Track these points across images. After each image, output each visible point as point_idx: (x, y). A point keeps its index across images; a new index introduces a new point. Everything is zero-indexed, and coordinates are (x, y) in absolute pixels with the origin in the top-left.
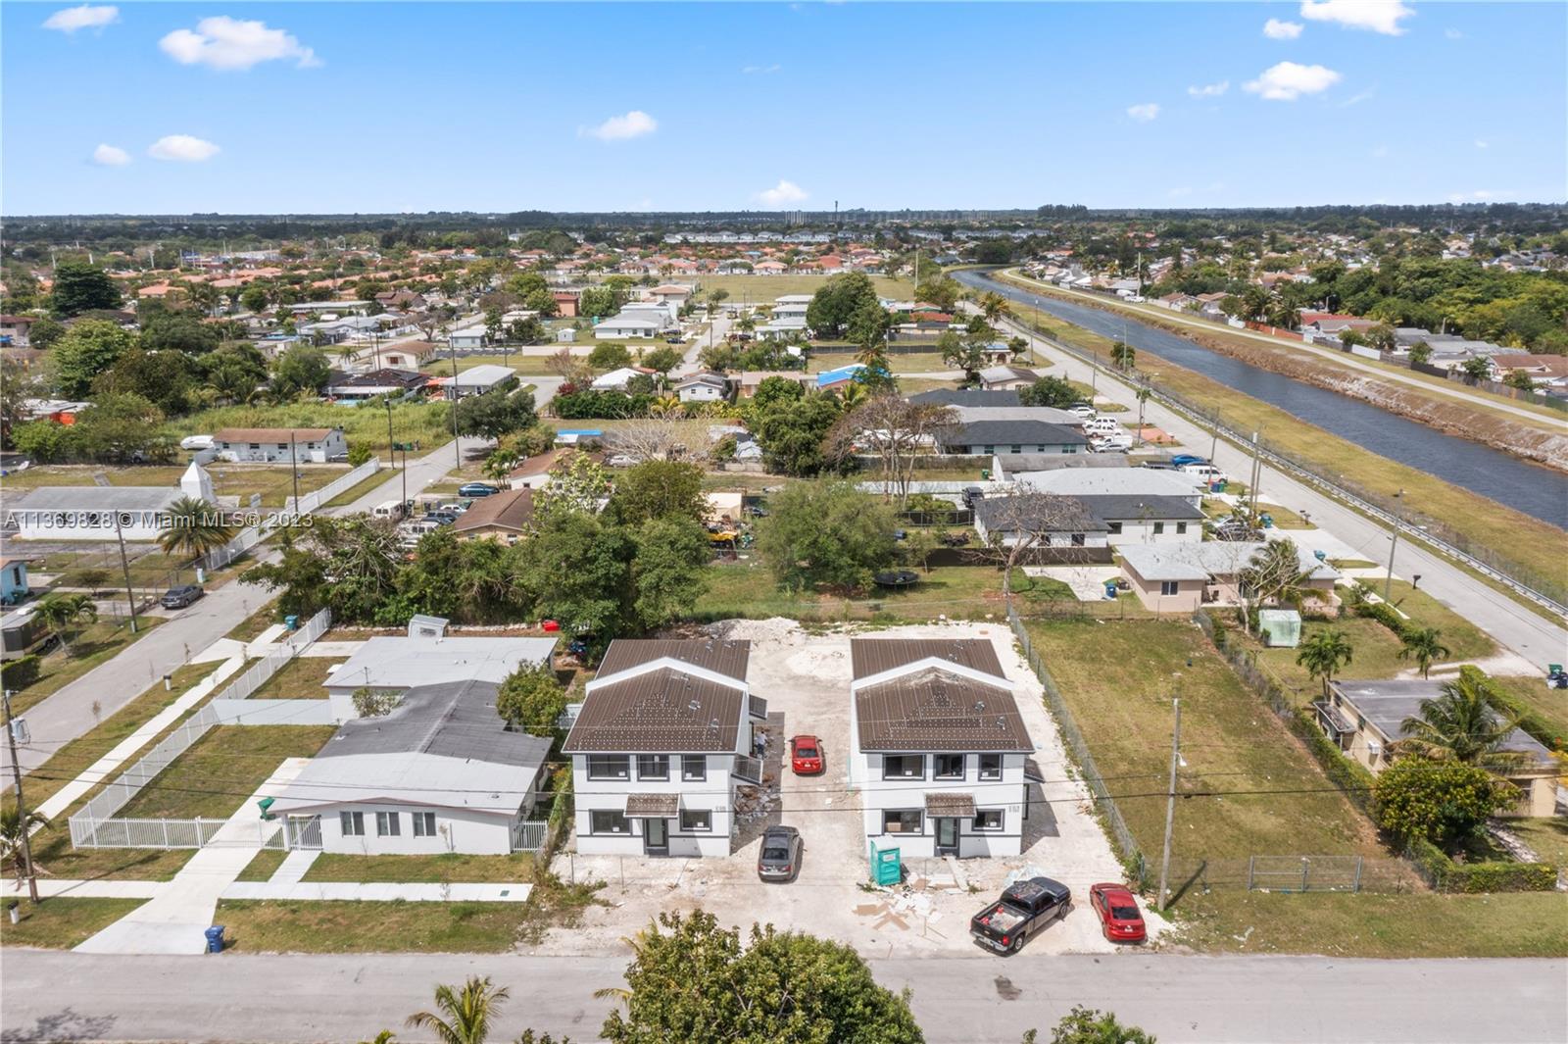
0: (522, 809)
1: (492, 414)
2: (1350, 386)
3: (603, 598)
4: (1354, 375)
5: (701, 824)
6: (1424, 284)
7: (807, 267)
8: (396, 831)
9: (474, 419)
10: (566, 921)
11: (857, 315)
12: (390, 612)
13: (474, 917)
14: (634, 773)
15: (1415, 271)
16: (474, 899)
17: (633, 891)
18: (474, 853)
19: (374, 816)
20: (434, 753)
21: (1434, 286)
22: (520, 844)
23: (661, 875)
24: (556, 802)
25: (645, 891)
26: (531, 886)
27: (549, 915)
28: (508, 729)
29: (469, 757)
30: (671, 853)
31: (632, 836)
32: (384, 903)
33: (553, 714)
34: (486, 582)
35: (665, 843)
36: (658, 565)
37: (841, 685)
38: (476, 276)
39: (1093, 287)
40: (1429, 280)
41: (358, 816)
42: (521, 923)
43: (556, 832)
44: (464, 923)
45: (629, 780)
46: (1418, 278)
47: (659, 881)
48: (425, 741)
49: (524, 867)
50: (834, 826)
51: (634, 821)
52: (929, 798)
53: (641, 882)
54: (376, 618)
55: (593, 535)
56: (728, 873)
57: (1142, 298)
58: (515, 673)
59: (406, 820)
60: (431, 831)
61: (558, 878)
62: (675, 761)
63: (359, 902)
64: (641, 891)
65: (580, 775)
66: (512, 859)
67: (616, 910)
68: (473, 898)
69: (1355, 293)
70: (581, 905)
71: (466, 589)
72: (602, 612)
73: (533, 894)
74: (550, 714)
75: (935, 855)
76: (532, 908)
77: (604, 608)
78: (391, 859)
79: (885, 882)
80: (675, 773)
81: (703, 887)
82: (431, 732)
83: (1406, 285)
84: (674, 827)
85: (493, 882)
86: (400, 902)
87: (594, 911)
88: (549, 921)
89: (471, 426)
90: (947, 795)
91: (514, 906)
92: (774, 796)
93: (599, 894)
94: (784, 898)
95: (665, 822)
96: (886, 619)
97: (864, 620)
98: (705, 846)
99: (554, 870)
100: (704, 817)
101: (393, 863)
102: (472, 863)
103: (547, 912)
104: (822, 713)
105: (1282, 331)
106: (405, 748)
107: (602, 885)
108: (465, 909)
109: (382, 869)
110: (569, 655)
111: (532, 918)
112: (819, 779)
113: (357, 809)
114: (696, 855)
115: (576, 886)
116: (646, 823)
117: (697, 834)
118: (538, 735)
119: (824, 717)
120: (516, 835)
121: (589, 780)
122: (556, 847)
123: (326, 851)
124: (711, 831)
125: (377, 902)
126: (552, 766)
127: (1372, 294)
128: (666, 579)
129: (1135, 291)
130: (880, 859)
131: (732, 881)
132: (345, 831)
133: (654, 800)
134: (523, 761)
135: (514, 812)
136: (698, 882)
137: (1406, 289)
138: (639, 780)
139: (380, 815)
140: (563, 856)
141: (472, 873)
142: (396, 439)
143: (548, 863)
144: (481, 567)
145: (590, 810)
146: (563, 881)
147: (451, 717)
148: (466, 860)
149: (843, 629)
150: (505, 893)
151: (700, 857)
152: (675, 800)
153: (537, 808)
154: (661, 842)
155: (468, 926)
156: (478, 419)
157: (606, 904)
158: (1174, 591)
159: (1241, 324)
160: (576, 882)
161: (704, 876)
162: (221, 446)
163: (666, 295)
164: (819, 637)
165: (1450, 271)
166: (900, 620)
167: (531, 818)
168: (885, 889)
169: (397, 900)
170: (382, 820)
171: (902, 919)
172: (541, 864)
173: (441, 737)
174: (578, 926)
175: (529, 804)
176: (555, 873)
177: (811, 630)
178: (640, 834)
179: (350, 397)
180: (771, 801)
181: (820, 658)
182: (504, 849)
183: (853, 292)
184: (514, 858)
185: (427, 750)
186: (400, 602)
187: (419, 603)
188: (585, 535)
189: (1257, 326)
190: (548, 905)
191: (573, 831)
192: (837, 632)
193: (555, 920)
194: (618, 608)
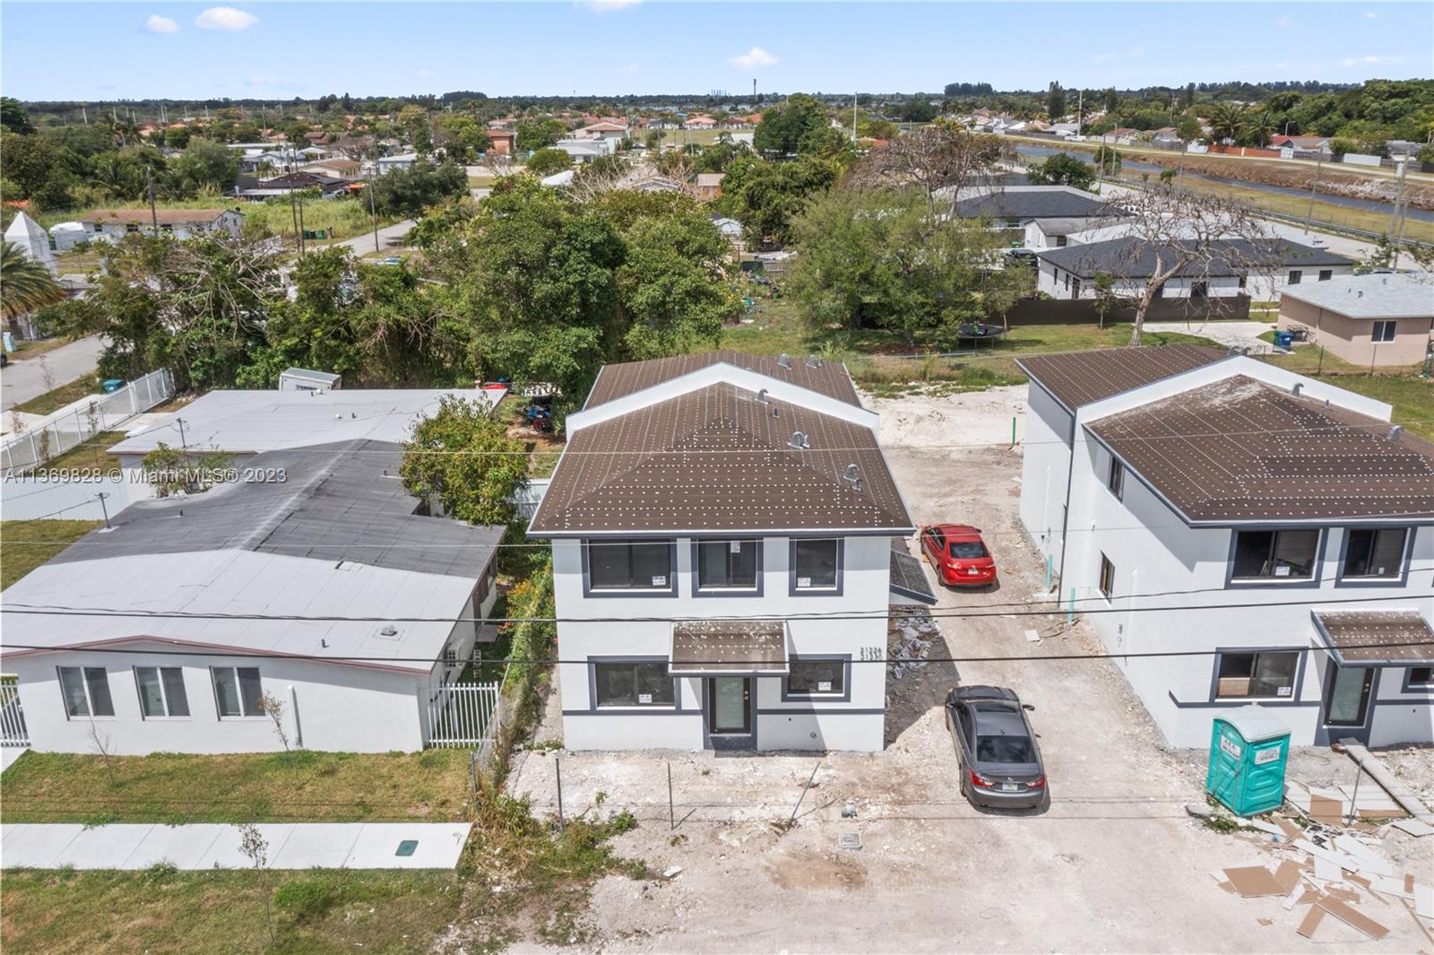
0: (447, 656)
1: (417, 186)
2: (1360, 188)
3: (577, 322)
4: (1362, 178)
5: (825, 686)
6: (1394, 104)
7: (738, 122)
8: (179, 706)
9: (395, 193)
10: (551, 924)
11: (808, 137)
12: (257, 372)
13: (334, 911)
14: (685, 579)
15: (1384, 92)
16: (335, 865)
17: (696, 837)
18: (347, 750)
19: (129, 676)
20: (274, 551)
21: (1405, 107)
22: (442, 729)
23: (750, 798)
24: (516, 642)
25: (722, 836)
26: (464, 829)
27: (511, 904)
28: (423, 510)
29: (341, 558)
30: (760, 746)
31: (679, 712)
32: (127, 876)
33: (505, 481)
34: (397, 322)
35: (749, 724)
36: (663, 272)
37: (955, 456)
38: (407, 123)
39: (1029, 131)
40: (1400, 101)
41: (97, 677)
42: (442, 931)
43: (516, 702)
44: (304, 933)
45: (675, 594)
46: (1387, 99)
47: (755, 812)
48: (260, 530)
49: (452, 781)
50: (1067, 683)
51: (685, 682)
52: (1328, 625)
53: (711, 813)
54: (238, 381)
55: (557, 225)
56: (892, 789)
57: (1084, 138)
58: (433, 416)
59: (198, 682)
60: (255, 705)
61: (526, 807)
62: (777, 551)
63: (69, 873)
64: (713, 836)
65: (568, 585)
66: (426, 763)
67: (668, 889)
68: (334, 863)
69: (1315, 118)
70: (583, 876)
71: (368, 334)
72: (576, 344)
73: (471, 848)
74: (496, 481)
75: (1318, 742)
76: (471, 887)
77: (579, 338)
78: (170, 765)
79: (1253, 807)
80: (776, 579)
81: (851, 827)
82: (275, 515)
83: (1375, 105)
84: (769, 693)
85: (382, 819)
86: (163, 873)
87: (612, 891)
88: (510, 923)
89: (391, 202)
90: (1367, 615)
91: (428, 880)
92: (924, 628)
93: (621, 846)
94: (1048, 853)
95: (749, 683)
96: (981, 377)
97: (949, 378)
98: (833, 730)
99: (516, 788)
100: (834, 670)
101: (170, 775)
102: (341, 774)
103: (504, 896)
104: (946, 495)
105: (1255, 150)
106: (219, 543)
107: (626, 824)
108: (311, 891)
109: (143, 788)
110: (523, 425)
111: (471, 915)
112: (992, 597)
113: (93, 661)
114: (816, 751)
115: (567, 825)
116: (710, 686)
117: (816, 706)
118: (477, 522)
119: (951, 499)
120: (434, 713)
121: (587, 595)
122: (518, 737)
123: (39, 748)
124: (847, 699)
125: (110, 874)
126: (503, 580)
127: (1335, 118)
128: (678, 290)
129: (1076, 132)
130: (1249, 761)
131: (910, 809)
132: (73, 710)
133: (731, 634)
134: (449, 566)
135: (428, 666)
136: (835, 812)
137: (1375, 110)
138: (695, 594)
139: (143, 674)
140: (534, 755)
141: (339, 797)
142: (306, 228)
143: (502, 772)
144: (388, 300)
145: (591, 660)
146: (538, 814)
147: (319, 491)
148: (328, 766)
149: (922, 390)
150: (407, 848)
151: (823, 753)
152: (776, 636)
153: (478, 656)
154: (740, 724)
155: (313, 940)
156: (399, 191)
157: (639, 872)
158: (1390, 336)
159: (1203, 149)
160: (569, 814)
161: (845, 799)
162: (92, 229)
163: (602, 132)
164: (892, 400)
165: (1421, 91)
166: (1002, 378)
167: (465, 678)
168: (1257, 823)
169: (156, 869)
170: (149, 684)
171: (1351, 904)
172: (488, 776)
173: (293, 523)
174: (581, 938)
175: (462, 649)
176: (518, 797)
177: (875, 392)
178: (697, 707)
179: (261, 198)
180: (923, 637)
181: (911, 420)
182: (412, 742)
183: (803, 113)
184: (428, 761)
185: (259, 546)
186: (272, 356)
187: (297, 356)
188: (546, 225)
189: (1222, 149)
190: (506, 875)
191: (551, 700)
192: (917, 394)
193: (523, 921)
194: (601, 340)
